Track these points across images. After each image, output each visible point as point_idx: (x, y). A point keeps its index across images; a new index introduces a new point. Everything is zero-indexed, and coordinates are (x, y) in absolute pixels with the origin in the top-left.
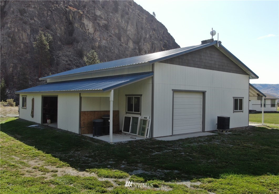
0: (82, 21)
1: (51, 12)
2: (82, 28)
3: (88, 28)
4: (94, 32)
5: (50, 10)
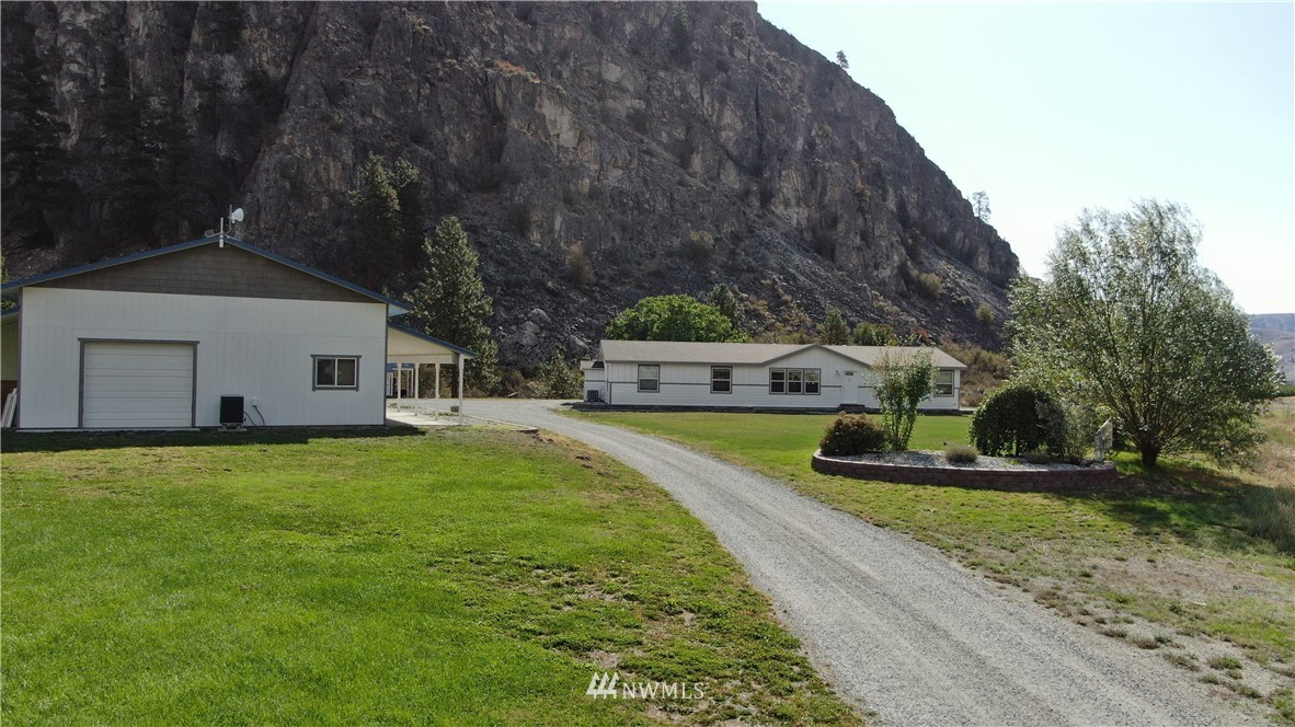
0: (536, 109)
1: (432, 85)
2: (535, 133)
3: (558, 132)
4: (578, 144)
5: (428, 80)
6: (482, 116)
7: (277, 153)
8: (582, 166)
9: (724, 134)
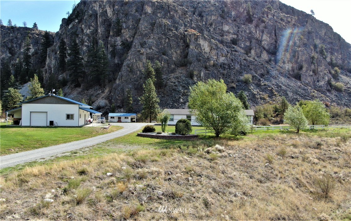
0: (198, 42)
1: (169, 39)
2: (198, 49)
3: (204, 48)
4: (210, 51)
5: (167, 38)
6: (183, 46)
7: (127, 61)
8: (211, 57)
9: (263, 43)
